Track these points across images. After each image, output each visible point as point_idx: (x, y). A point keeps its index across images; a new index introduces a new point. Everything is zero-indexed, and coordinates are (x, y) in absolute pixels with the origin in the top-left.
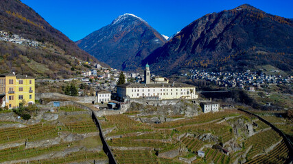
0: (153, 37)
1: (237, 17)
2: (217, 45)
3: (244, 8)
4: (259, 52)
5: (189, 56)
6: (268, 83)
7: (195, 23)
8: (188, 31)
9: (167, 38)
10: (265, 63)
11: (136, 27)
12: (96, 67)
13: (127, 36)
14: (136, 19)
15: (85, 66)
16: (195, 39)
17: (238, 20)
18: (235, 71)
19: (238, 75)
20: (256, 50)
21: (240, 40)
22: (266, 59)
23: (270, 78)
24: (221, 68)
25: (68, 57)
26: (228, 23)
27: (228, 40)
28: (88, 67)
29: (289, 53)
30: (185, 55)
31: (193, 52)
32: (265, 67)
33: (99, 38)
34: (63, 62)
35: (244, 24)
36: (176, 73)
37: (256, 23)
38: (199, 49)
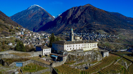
0: (48, 16)
1: (86, 9)
2: (78, 21)
3: (89, 5)
4: (96, 24)
5: (66, 26)
6: (103, 38)
7: (68, 11)
8: (65, 14)
9: (54, 17)
10: (99, 29)
11: (40, 12)
12: (23, 30)
13: (35, 15)
14: (40, 8)
15: (17, 29)
16: (68, 18)
17: (87, 10)
18: (87, 32)
19: (89, 34)
20: (95, 23)
21: (88, 19)
22: (100, 27)
23: (103, 35)
24: (81, 31)
25: (6, 24)
26: (83, 11)
27: (83, 19)
28: (18, 30)
29: (108, 25)
30: (64, 25)
31: (68, 23)
32: (100, 31)
33: (21, 16)
34: (4, 27)
35: (89, 12)
36: (60, 33)
37: (94, 12)
38: (70, 22)
